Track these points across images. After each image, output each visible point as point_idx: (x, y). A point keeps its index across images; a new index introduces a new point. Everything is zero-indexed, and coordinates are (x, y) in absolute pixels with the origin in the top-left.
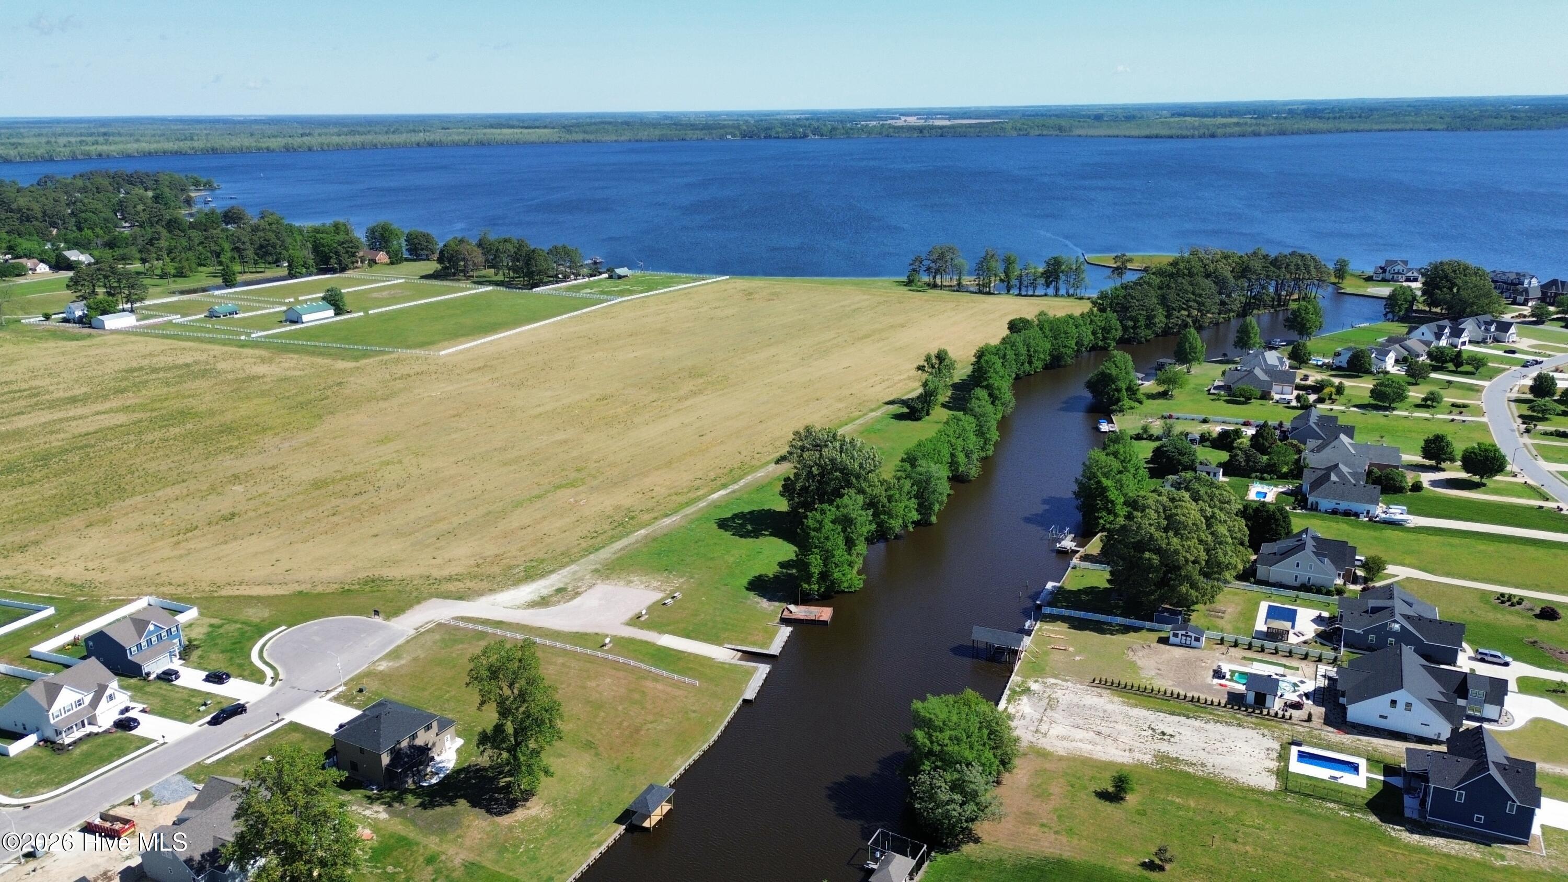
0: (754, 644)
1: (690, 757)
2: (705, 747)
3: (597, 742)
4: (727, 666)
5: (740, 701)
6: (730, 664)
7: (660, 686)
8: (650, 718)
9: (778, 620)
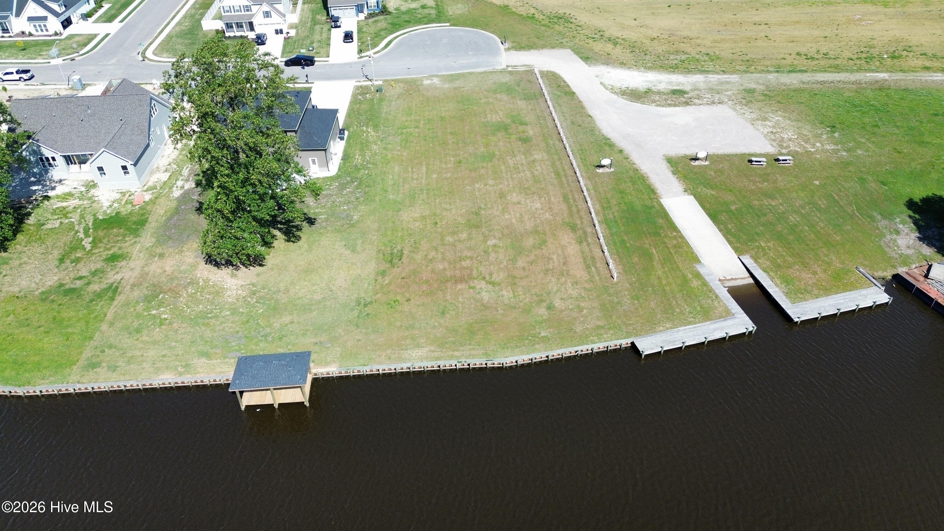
0: (786, 281)
1: (438, 359)
2: (477, 362)
3: (404, 260)
4: (695, 283)
5: (625, 342)
6: (705, 284)
7: (573, 249)
8: (499, 276)
9: (888, 275)
